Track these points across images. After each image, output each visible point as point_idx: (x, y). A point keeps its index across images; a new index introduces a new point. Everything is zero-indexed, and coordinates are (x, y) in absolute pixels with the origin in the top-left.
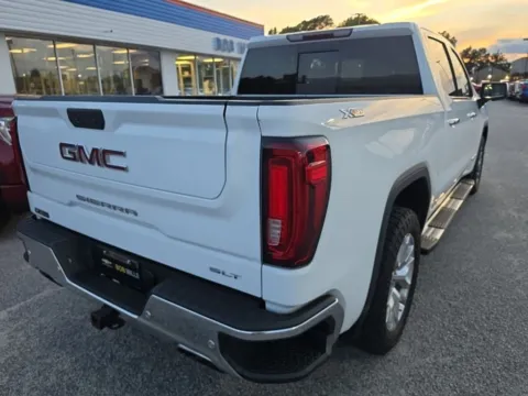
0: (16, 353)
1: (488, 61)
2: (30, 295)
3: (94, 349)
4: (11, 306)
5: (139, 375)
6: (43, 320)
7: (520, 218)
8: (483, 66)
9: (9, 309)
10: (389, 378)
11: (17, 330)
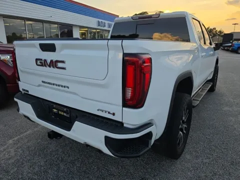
0: (19, 158)
1: (217, 33)
2: (22, 133)
3: (54, 156)
4: (14, 138)
5: (75, 167)
6: (29, 144)
7: (234, 102)
8: (215, 35)
9: (13, 139)
10: (183, 168)
11: (18, 148)
